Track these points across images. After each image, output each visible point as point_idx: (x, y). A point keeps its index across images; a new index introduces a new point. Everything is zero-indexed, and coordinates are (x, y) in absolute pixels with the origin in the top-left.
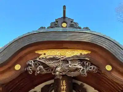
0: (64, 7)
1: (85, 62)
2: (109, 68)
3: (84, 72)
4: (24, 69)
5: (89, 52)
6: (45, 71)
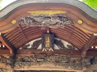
1: (63, 18)
2: (80, 22)
3: (62, 25)
5: (66, 12)
6: (34, 24)
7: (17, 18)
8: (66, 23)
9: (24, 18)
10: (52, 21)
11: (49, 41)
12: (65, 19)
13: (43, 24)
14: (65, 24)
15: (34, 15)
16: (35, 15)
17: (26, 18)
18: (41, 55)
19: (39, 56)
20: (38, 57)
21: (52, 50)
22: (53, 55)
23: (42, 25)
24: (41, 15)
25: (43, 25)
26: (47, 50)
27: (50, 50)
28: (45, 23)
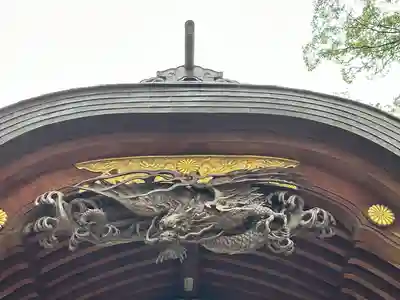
0: (190, 25)
1: (282, 195)
2: (381, 215)
3: (283, 230)
4: (23, 229)
6: (114, 231)
7: (11, 201)
8: (303, 222)
9: (60, 195)
10: (220, 207)
12: (292, 200)
13: (170, 228)
14: (300, 226)
15: (112, 181)
16: (120, 179)
17: (67, 200)
23: (166, 235)
24: (159, 179)
25: (167, 233)
28: (179, 223)
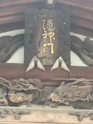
11: (52, 34)
18: (22, 80)
19: (14, 84)
20: (15, 88)
21: (64, 66)
22: (67, 82)
26: (45, 66)
27: (56, 65)
